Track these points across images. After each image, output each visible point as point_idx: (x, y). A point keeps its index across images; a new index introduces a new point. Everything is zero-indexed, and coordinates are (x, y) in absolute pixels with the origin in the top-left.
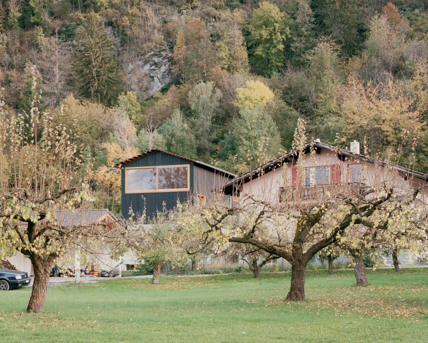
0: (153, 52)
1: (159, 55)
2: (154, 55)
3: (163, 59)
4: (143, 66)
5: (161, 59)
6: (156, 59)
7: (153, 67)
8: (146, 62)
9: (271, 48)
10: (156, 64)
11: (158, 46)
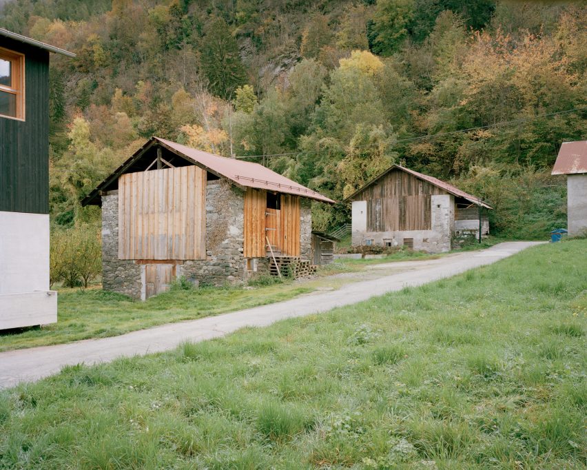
0: (283, 55)
1: (288, 57)
2: (284, 57)
3: (293, 60)
4: (274, 69)
5: (290, 60)
6: (286, 61)
7: (283, 68)
8: (277, 64)
9: (393, 34)
10: (285, 65)
11: (288, 48)
